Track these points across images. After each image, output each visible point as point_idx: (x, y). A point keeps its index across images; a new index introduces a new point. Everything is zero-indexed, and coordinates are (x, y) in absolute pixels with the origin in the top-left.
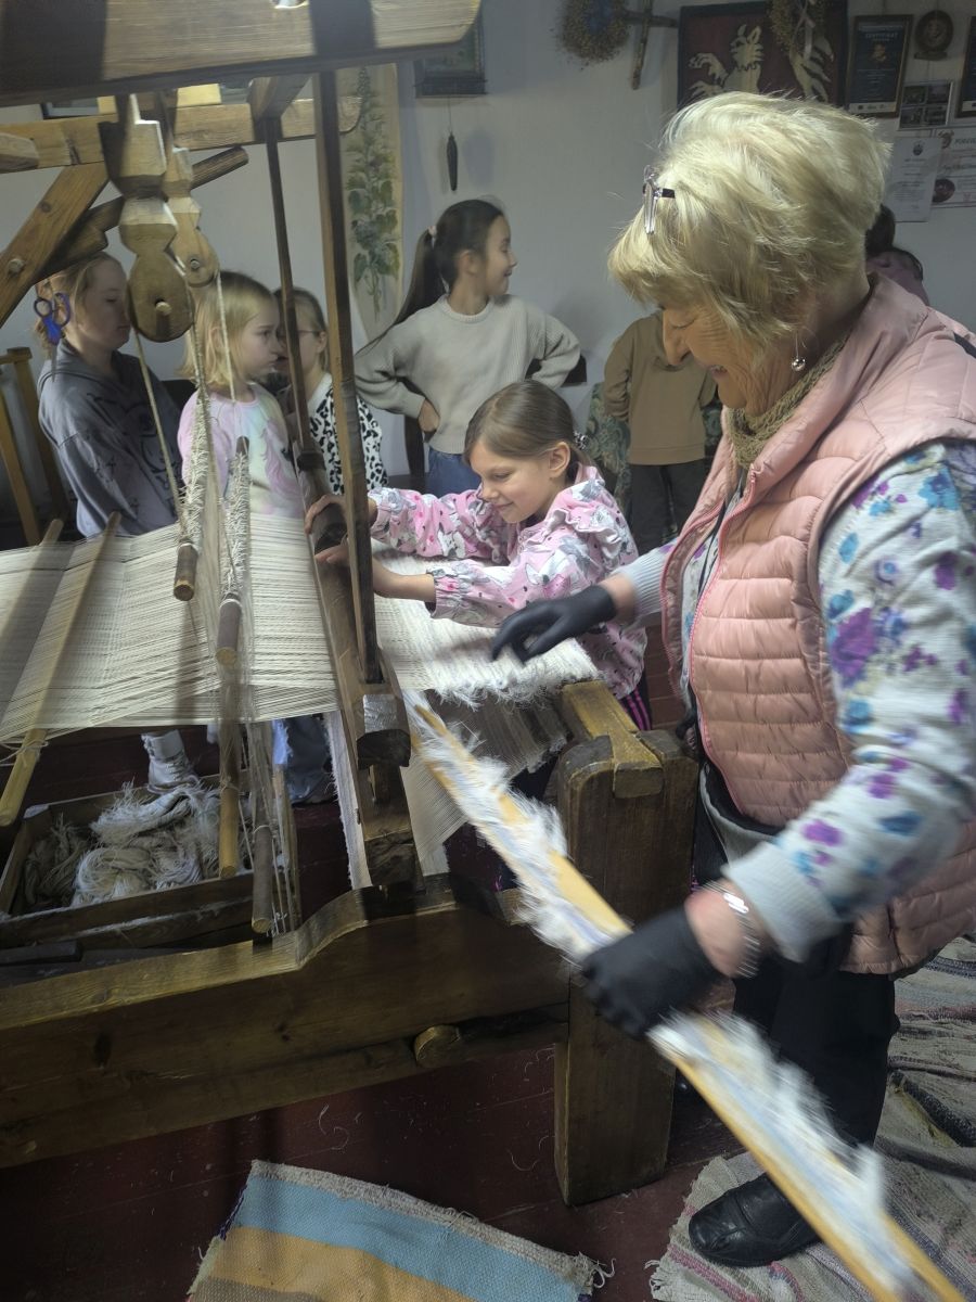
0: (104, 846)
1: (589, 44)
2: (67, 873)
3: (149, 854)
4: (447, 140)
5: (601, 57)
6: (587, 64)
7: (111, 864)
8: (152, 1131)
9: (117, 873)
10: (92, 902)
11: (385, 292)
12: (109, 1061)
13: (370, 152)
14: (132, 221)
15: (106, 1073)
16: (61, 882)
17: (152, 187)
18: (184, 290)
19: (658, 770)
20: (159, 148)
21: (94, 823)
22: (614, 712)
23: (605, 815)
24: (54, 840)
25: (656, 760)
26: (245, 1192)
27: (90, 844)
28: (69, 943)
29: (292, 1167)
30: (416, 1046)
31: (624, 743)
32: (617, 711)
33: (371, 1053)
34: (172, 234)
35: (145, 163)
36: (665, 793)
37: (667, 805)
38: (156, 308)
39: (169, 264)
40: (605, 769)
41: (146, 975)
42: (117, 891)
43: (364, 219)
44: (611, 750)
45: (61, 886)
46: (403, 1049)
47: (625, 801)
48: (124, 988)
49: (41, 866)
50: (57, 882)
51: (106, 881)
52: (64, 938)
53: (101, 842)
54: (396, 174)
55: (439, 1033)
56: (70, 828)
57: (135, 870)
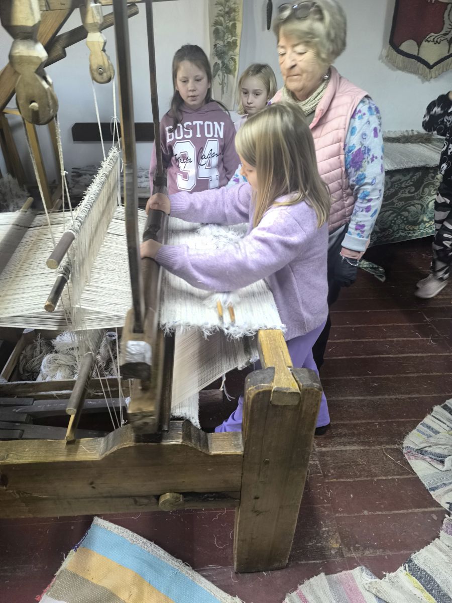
0: (56, 352)
2: (38, 362)
3: (75, 358)
7: (57, 362)
8: (31, 516)
9: (59, 366)
10: (45, 380)
11: (227, 83)
12: (8, 485)
13: (227, 6)
14: (16, 53)
15: (6, 490)
16: (35, 366)
17: (28, 33)
18: (47, 97)
19: (298, 393)
20: (31, 8)
21: (53, 340)
22: (282, 352)
23: (266, 411)
24: (35, 346)
25: (297, 387)
26: (89, 531)
27: (50, 350)
28: (30, 399)
29: (112, 524)
30: (160, 500)
31: (282, 374)
32: (284, 351)
33: (137, 499)
34: (40, 63)
35: (22, 18)
36: (301, 404)
37: (301, 410)
38: (30, 106)
39: (38, 80)
40: (267, 389)
41: (27, 449)
42: (58, 375)
43: (220, 43)
44: (273, 377)
45: (35, 368)
46: (154, 500)
47: (277, 406)
48: (15, 454)
49: (27, 358)
50: (33, 366)
51: (53, 370)
52: (30, 394)
53: (55, 350)
54: (239, 19)
55: (171, 496)
56: (42, 341)
57: (68, 366)
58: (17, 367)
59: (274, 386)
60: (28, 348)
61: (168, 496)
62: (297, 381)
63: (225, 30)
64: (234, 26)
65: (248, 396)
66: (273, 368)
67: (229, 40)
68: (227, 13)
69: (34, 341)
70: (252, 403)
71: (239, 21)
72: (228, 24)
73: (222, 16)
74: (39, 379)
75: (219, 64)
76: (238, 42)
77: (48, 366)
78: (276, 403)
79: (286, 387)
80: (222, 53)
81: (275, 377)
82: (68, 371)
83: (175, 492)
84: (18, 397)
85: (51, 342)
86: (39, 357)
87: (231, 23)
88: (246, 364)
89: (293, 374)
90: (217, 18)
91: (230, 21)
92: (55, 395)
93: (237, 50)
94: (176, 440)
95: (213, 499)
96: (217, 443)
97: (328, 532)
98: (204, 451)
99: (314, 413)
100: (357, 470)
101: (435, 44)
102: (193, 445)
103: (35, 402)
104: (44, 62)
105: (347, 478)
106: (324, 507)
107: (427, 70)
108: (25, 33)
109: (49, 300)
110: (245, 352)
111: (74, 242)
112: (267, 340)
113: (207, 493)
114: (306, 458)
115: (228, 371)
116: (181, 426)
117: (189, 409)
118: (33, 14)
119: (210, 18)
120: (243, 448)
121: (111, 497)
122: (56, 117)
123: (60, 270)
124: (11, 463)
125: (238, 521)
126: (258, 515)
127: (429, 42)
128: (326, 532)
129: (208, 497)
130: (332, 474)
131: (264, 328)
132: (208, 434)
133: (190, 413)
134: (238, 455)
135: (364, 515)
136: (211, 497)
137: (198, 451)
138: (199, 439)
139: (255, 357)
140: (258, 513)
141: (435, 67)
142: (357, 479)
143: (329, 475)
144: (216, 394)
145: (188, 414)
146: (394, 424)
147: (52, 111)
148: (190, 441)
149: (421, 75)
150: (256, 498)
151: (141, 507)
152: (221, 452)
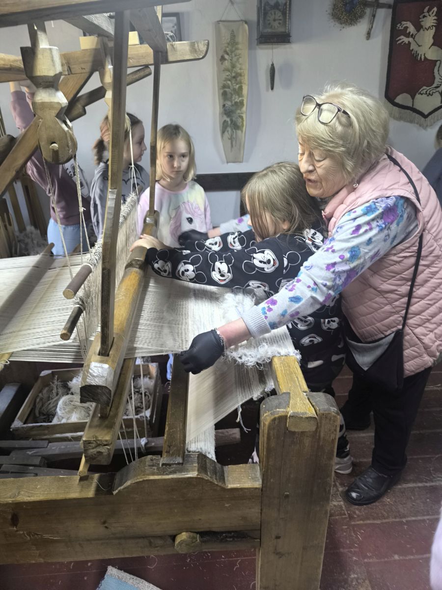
0: (72, 394)
1: (345, 17)
2: (54, 405)
4: (270, 66)
5: (351, 24)
6: (343, 28)
7: (72, 403)
8: (42, 560)
9: (75, 408)
10: (61, 421)
11: (236, 138)
12: (19, 525)
13: (233, 72)
14: (38, 100)
15: (17, 531)
16: (51, 409)
17: (50, 82)
18: (67, 138)
19: (315, 418)
20: (53, 61)
21: (70, 382)
22: (297, 378)
23: (282, 438)
24: (51, 388)
25: (314, 412)
26: (103, 581)
27: (66, 392)
28: (45, 441)
29: (126, 574)
30: (176, 541)
31: (298, 398)
32: (299, 377)
33: (152, 540)
34: (60, 107)
35: (45, 69)
36: (318, 430)
37: (319, 436)
38: (51, 147)
39: (58, 123)
40: (283, 414)
41: (38, 486)
42: (73, 417)
43: (228, 104)
44: (289, 402)
45: (51, 410)
46: (169, 541)
47: (294, 433)
48: (26, 492)
49: (44, 400)
50: (49, 408)
51: (69, 411)
52: (45, 437)
53: (70, 392)
54: (245, 82)
55: (187, 536)
56: (59, 383)
57: (84, 407)
58: (32, 411)
59: (290, 411)
60: (45, 391)
61: (183, 536)
62: (313, 406)
63: (232, 92)
64: (241, 88)
65: (264, 423)
66: (289, 393)
67: (236, 100)
68: (234, 77)
69: (51, 383)
70: (268, 431)
71: (245, 84)
72: (235, 87)
73: (230, 80)
74: (55, 421)
75: (228, 121)
76: (245, 102)
77: (64, 408)
78: (293, 429)
79: (302, 411)
80: (230, 112)
81: (291, 402)
82: (83, 413)
83: (190, 532)
84: (33, 440)
85: (67, 384)
86: (55, 399)
87: (238, 86)
88: (261, 394)
89: (309, 399)
90: (225, 82)
91: (237, 84)
92: (70, 437)
93: (244, 109)
94: (191, 473)
95: (231, 539)
96: (234, 475)
97: (357, 579)
98: (220, 484)
99: (333, 439)
100: (385, 511)
101: (428, 96)
102: (209, 478)
103: (50, 444)
104: (64, 107)
105: (374, 519)
106: (351, 552)
107: (423, 119)
108: (47, 82)
109: (65, 329)
110: (260, 382)
111: (91, 275)
112: (281, 367)
113: (225, 532)
114: (327, 490)
115: (244, 401)
116: (196, 458)
117: (205, 444)
118: (54, 65)
119: (218, 83)
120: (261, 481)
121: (125, 538)
122: (75, 156)
123: (77, 301)
124: (22, 501)
125: (260, 565)
126: (281, 557)
127: (422, 94)
128: (355, 580)
129: (226, 537)
130: (358, 516)
131: (277, 355)
132: (224, 467)
133: (206, 448)
134: (256, 488)
135: (395, 560)
136: (230, 537)
137: (214, 484)
138: (215, 472)
139: (270, 385)
140: (279, 554)
141: (430, 116)
142: (384, 521)
143: (355, 516)
144: (233, 434)
145: (203, 449)
146: (420, 461)
147: (71, 150)
148: (206, 474)
149: (417, 123)
150: (278, 537)
151: (156, 549)
152: (239, 485)
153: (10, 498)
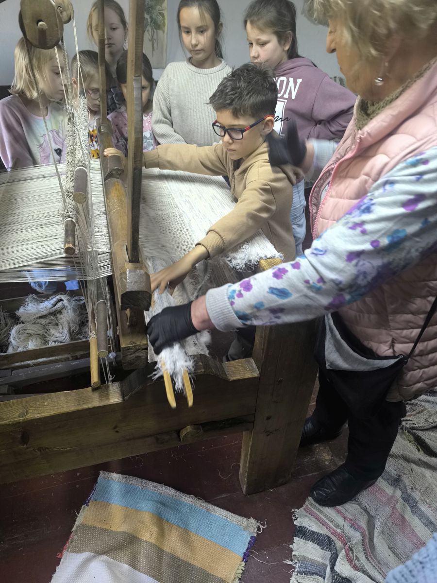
0: (23, 323)
2: (5, 335)
3: (45, 327)
7: (26, 332)
8: (52, 472)
9: (30, 336)
10: (17, 350)
11: (157, 39)
12: (29, 442)
15: (27, 448)
16: (2, 340)
21: (17, 311)
26: (97, 485)
27: (15, 322)
28: (6, 371)
29: (119, 475)
30: (181, 434)
33: (159, 437)
38: (39, 25)
41: (46, 403)
42: (30, 344)
48: (34, 410)
51: (24, 340)
53: (21, 321)
55: (192, 429)
56: (5, 314)
57: (38, 335)
61: (189, 428)
74: (10, 351)
75: (147, 19)
77: (18, 337)
80: (149, 8)
82: (39, 340)
83: (194, 424)
85: (16, 315)
92: (32, 364)
93: (165, 4)
94: (198, 371)
95: (229, 426)
96: (233, 370)
98: (224, 378)
102: (215, 374)
109: (67, 242)
113: (224, 421)
116: (199, 358)
120: (258, 371)
121: (134, 439)
123: (67, 214)
124: (32, 418)
125: (250, 444)
126: (268, 435)
128: (317, 448)
129: (225, 424)
131: (264, 258)
132: (222, 364)
134: (255, 378)
137: (219, 378)
138: (217, 368)
147: (59, 31)
148: (211, 370)
150: (269, 418)
151: (162, 444)
152: (239, 377)
153: (19, 417)
